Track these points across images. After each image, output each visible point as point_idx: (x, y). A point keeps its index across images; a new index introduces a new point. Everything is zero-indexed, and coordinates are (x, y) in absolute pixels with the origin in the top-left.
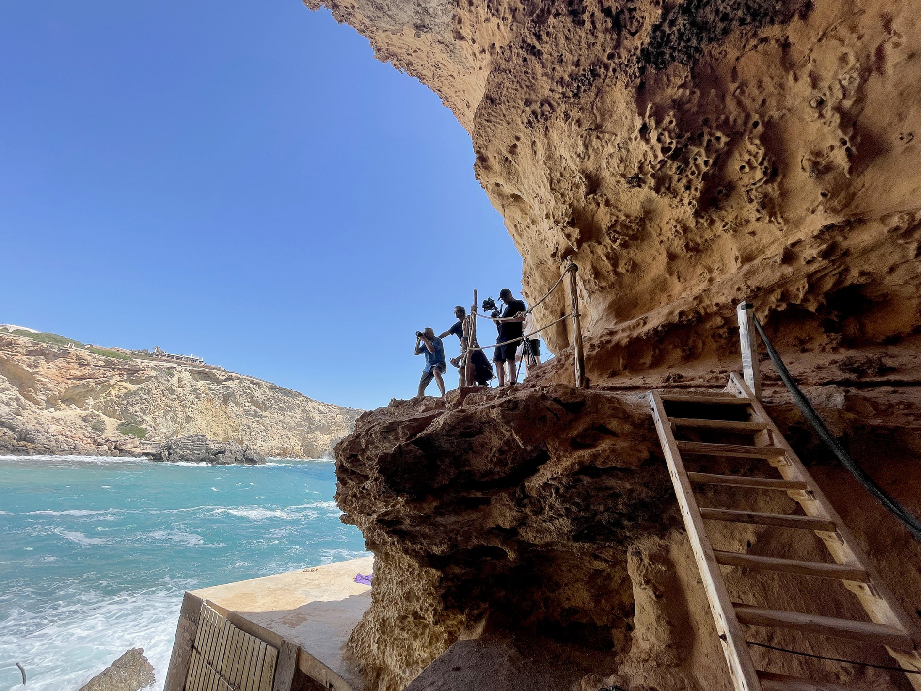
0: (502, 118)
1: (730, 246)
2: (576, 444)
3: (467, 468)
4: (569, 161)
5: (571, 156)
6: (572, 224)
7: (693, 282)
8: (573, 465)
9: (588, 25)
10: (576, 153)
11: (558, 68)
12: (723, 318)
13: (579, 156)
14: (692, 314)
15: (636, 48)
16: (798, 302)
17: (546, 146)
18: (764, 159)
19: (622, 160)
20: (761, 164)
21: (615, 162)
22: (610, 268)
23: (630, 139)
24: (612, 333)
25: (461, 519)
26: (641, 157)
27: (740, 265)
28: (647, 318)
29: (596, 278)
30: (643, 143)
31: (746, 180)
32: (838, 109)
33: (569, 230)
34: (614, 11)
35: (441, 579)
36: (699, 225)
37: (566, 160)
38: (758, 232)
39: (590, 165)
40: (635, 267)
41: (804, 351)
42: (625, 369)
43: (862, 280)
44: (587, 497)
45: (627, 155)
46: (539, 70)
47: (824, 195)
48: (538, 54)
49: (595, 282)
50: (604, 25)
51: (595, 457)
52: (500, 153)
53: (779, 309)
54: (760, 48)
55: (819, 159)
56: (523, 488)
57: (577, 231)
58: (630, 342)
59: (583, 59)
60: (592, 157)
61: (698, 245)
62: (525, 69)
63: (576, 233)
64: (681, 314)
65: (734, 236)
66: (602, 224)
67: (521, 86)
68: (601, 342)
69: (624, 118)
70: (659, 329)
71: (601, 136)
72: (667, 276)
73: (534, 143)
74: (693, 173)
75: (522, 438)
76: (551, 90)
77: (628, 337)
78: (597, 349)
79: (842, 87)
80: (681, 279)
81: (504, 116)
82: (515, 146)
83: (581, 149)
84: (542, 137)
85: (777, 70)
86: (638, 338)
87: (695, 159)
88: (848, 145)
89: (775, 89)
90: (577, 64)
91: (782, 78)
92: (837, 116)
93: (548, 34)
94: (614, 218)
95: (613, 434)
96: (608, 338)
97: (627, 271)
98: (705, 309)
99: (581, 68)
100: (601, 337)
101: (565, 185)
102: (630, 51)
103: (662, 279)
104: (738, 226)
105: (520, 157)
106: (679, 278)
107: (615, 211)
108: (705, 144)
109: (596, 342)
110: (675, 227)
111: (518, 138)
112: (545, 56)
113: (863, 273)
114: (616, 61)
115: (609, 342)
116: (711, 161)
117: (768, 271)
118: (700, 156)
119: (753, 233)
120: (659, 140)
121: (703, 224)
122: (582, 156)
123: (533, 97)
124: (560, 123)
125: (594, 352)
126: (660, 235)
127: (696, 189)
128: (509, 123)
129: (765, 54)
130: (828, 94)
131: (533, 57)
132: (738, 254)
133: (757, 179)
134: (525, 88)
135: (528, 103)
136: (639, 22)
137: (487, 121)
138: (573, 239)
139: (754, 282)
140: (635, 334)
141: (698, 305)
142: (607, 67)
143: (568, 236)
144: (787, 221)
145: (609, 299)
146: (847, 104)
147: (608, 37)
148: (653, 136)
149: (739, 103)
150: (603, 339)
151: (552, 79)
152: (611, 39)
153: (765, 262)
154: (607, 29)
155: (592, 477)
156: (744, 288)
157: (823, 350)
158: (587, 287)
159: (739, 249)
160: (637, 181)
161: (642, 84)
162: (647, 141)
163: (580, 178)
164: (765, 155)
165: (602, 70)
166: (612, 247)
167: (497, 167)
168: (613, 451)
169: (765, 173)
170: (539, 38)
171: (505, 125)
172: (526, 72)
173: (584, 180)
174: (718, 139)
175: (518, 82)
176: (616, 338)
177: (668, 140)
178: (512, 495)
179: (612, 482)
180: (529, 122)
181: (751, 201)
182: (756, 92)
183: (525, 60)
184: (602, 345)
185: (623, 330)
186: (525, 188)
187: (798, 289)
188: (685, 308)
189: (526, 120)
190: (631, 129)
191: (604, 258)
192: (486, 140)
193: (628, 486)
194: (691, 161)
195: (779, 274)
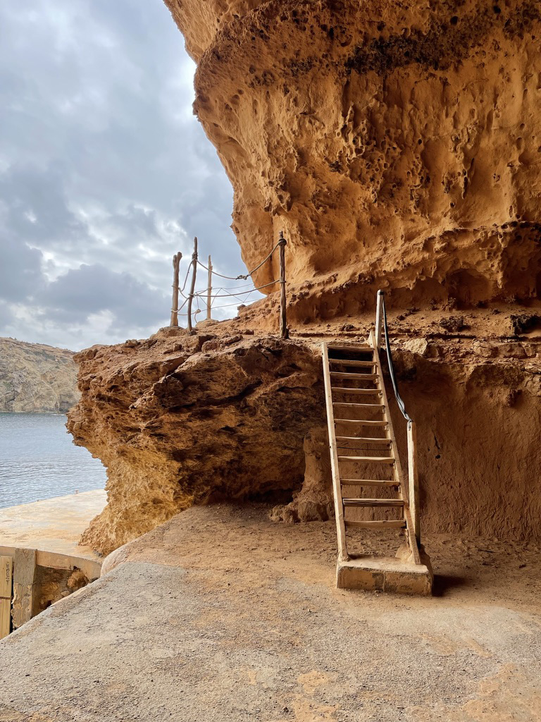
0: (227, 73)
1: (400, 226)
2: (278, 375)
3: (208, 392)
4: (286, 134)
5: (287, 131)
6: (284, 188)
7: (374, 249)
8: (275, 386)
9: (308, 32)
10: (292, 129)
11: (281, 51)
12: (389, 281)
13: (294, 133)
14: (368, 277)
15: (345, 56)
16: (432, 277)
17: (266, 109)
18: (421, 171)
19: (327, 147)
20: (419, 174)
21: (322, 147)
22: (314, 228)
23: (334, 133)
24: (310, 287)
25: (203, 423)
26: (341, 149)
27: (403, 242)
28: (337, 275)
29: (301, 234)
30: (343, 140)
31: (410, 182)
32: (464, 149)
33: (281, 193)
34: (329, 28)
35: (180, 470)
36: (380, 207)
37: (283, 131)
38: (416, 220)
39: (303, 144)
40: (332, 229)
41: (434, 309)
42: (317, 317)
43: (465, 267)
44: (281, 405)
45: (331, 144)
46: (265, 49)
47: (452, 205)
48: (266, 38)
49: (301, 238)
50: (321, 35)
51: (287, 381)
52: (221, 99)
53: (422, 280)
54: (430, 80)
55: (452, 179)
56: (245, 401)
57: (289, 195)
58: (322, 295)
59: (302, 52)
60: (305, 136)
61: (379, 220)
62: (252, 45)
63: (287, 197)
64: (360, 276)
65: (402, 220)
66: (309, 191)
67: (247, 55)
68: (301, 293)
69: (332, 111)
70: (344, 287)
71: (313, 121)
72: (356, 240)
73: (255, 102)
74: (377, 170)
75: (247, 372)
76: (275, 66)
77: (322, 291)
78: (298, 300)
79: (468, 133)
80: (366, 245)
81: (229, 72)
82: (236, 97)
83: (295, 127)
84: (263, 101)
85: (437, 103)
86: (329, 292)
87: (379, 160)
88: (466, 176)
89: (434, 117)
90: (297, 54)
91: (440, 110)
92: (463, 154)
93: (275, 28)
94: (319, 189)
95: (299, 369)
96: (306, 290)
97: (327, 232)
98: (377, 273)
99: (301, 57)
100: (301, 289)
101: (281, 153)
102: (340, 57)
103: (353, 242)
104: (405, 213)
105: (241, 108)
106: (364, 244)
107: (320, 183)
108: (386, 150)
109: (297, 293)
110: (364, 204)
111: (240, 92)
112: (271, 41)
113: (464, 263)
114: (329, 60)
115: (307, 294)
116: (389, 165)
117: (416, 253)
118: (382, 159)
119: (413, 220)
120: (354, 141)
121: (383, 206)
122: (297, 134)
123: (258, 66)
124: (280, 94)
125: (295, 302)
126: (353, 207)
127: (378, 182)
128: (232, 79)
129: (432, 86)
130: (461, 134)
131: (261, 39)
132: (403, 234)
133: (417, 184)
134: (251, 57)
135: (252, 69)
136: (347, 38)
137: (212, 72)
138: (285, 201)
139: (407, 259)
140: (327, 288)
141: (373, 270)
142: (321, 62)
143: (280, 198)
144: (431, 218)
145: (311, 253)
146: (469, 147)
147: (324, 43)
148: (351, 137)
149: (412, 122)
150: (303, 291)
151: (276, 58)
152: (326, 44)
153: (415, 247)
154: (323, 38)
155: (286, 392)
156: (401, 262)
157: (444, 309)
158: (294, 241)
159: (405, 230)
160: (337, 167)
161: (348, 83)
162: (346, 139)
163: (294, 152)
164: (422, 168)
165: (318, 63)
166: (315, 212)
167: (217, 111)
168: (298, 378)
169: (421, 181)
170: (267, 28)
171: (230, 80)
172: (254, 47)
173: (297, 155)
174: (394, 148)
175: (245, 52)
176: (312, 292)
177: (360, 145)
178: (238, 407)
179: (296, 395)
180: (252, 84)
181: (412, 199)
182: (423, 116)
183: (253, 39)
184: (302, 296)
185: (319, 284)
186: (243, 139)
187: (431, 268)
188: (364, 271)
189: (249, 82)
190: (336, 125)
191: (309, 219)
192: (209, 85)
193: (305, 397)
194: (376, 161)
195: (421, 257)
